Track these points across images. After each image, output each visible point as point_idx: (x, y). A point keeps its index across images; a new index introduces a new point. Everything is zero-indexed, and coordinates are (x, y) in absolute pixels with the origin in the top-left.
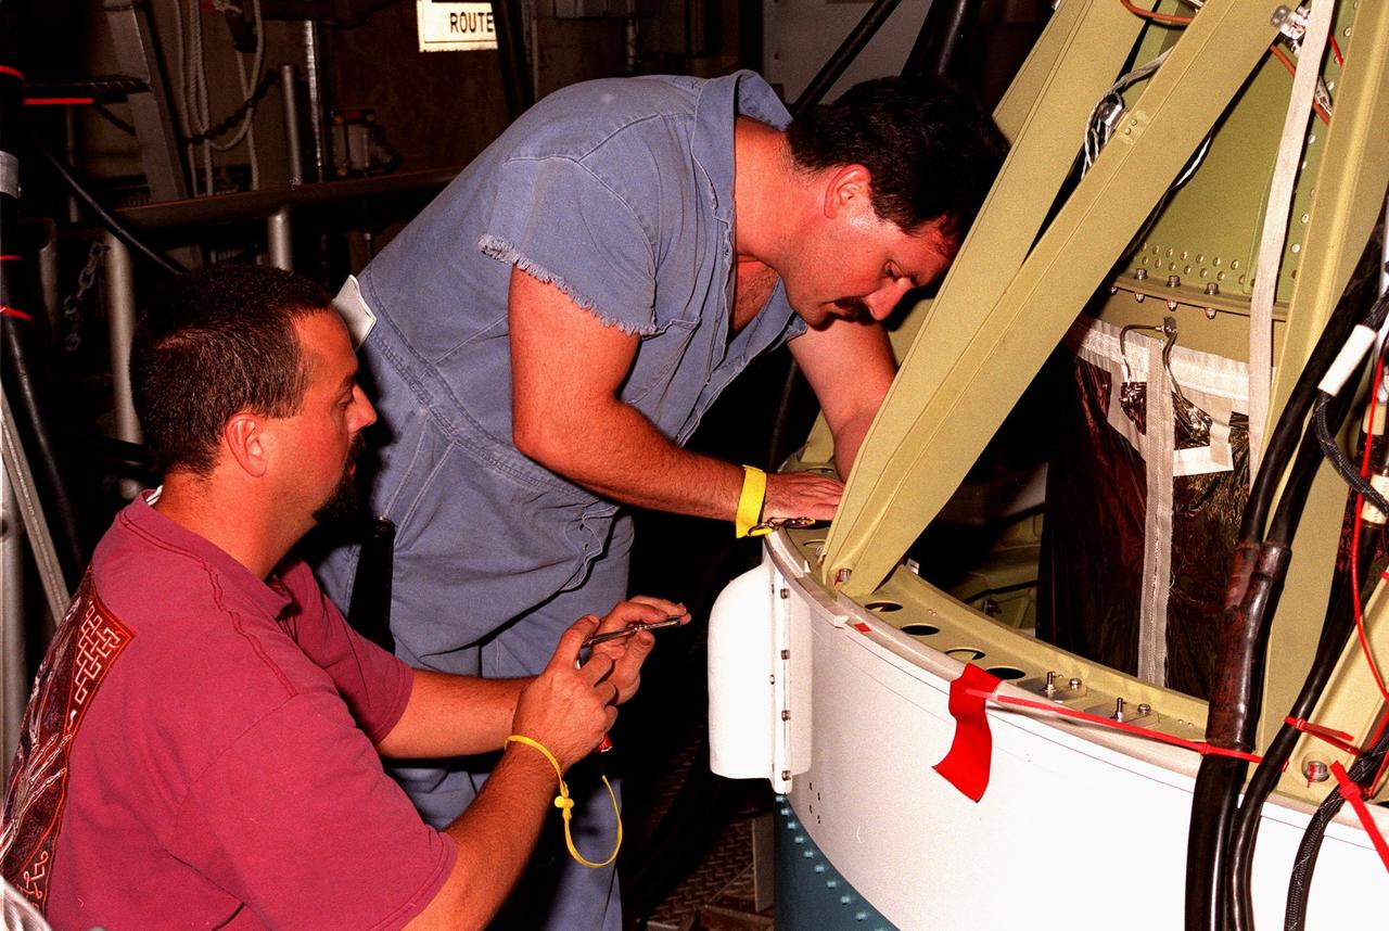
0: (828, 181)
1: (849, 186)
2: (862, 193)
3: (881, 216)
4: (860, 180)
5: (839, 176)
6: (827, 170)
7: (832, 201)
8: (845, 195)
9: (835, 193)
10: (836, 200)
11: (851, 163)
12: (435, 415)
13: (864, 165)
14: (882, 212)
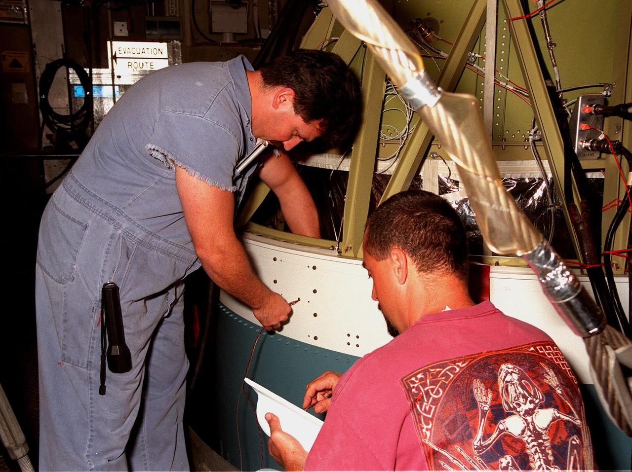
0: (277, 92)
1: (286, 96)
2: (290, 100)
3: (296, 112)
4: (290, 95)
5: (282, 91)
6: (277, 87)
7: (277, 101)
8: (282, 99)
9: (278, 98)
10: (278, 101)
11: (288, 87)
12: (125, 232)
13: (294, 90)
14: (297, 111)
